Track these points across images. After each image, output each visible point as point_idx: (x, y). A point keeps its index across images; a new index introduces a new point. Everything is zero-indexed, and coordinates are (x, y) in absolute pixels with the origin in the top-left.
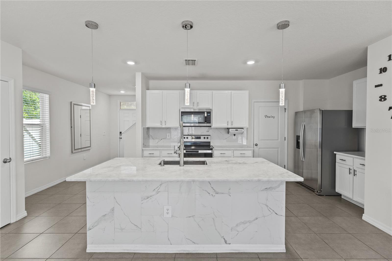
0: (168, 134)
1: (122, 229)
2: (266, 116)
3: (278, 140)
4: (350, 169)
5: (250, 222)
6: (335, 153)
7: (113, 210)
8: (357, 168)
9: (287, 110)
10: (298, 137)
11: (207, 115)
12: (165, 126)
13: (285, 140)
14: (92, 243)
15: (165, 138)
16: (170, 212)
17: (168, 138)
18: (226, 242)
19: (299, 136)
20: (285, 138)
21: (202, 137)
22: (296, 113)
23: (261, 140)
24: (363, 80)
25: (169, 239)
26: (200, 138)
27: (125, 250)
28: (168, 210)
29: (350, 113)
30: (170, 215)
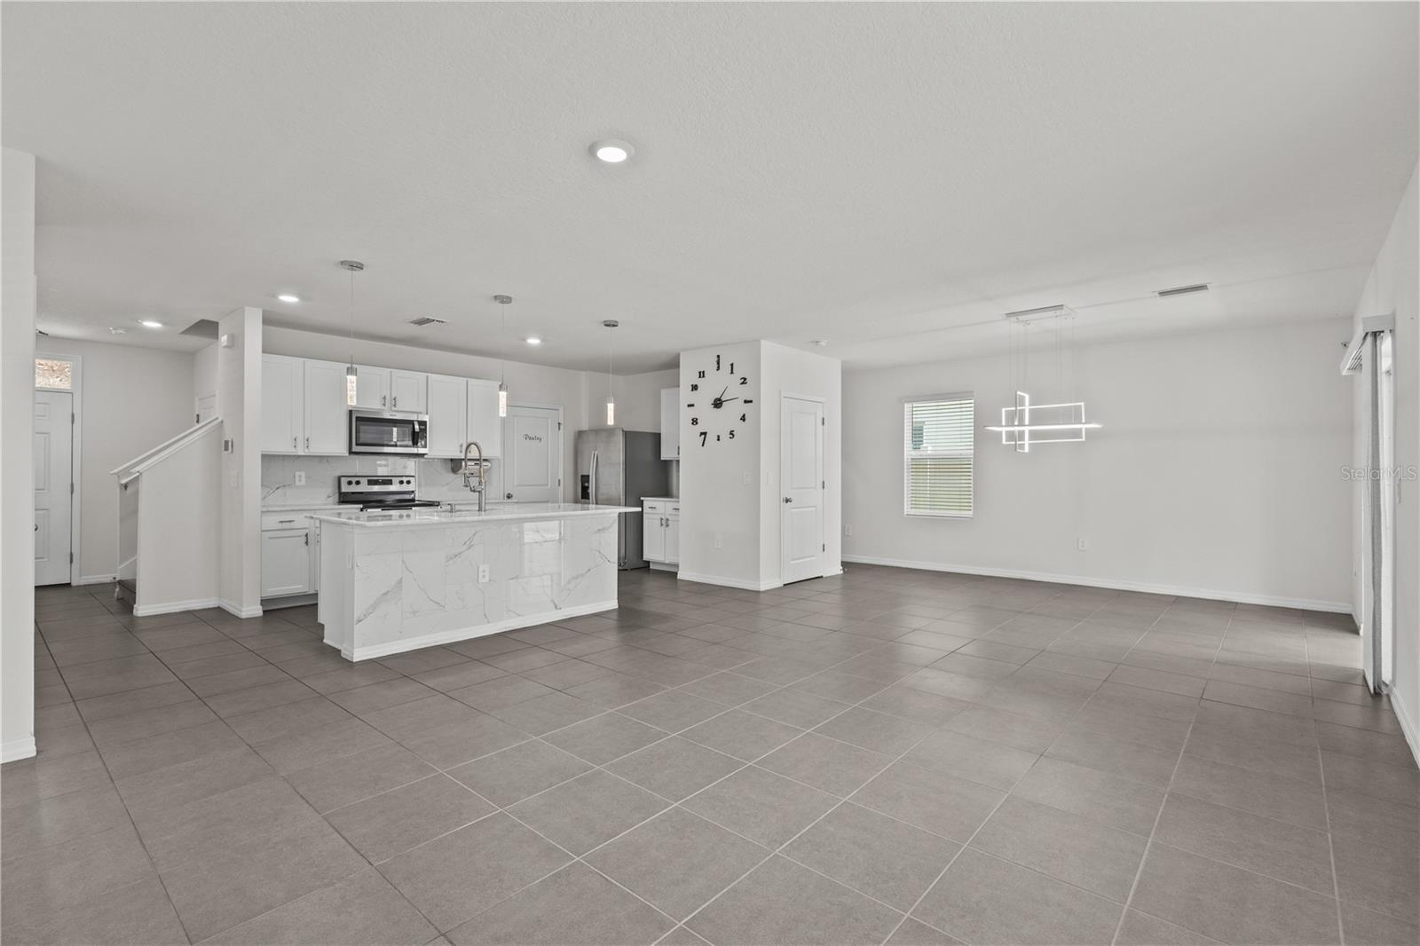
0: (297, 474)
1: (414, 613)
2: (527, 437)
3: (547, 485)
4: (662, 519)
5: (582, 575)
6: (642, 498)
7: (400, 582)
8: (670, 515)
9: (562, 427)
10: (585, 478)
11: (420, 429)
12: (307, 450)
13: (559, 485)
14: (363, 645)
15: (289, 485)
16: (487, 574)
17: (298, 483)
18: (556, 607)
19: (588, 476)
20: (559, 481)
21: (396, 480)
22: (580, 435)
23: (518, 486)
24: (673, 390)
25: (485, 615)
26: (390, 482)
27: (420, 645)
28: (484, 571)
29: (657, 437)
30: (487, 579)
